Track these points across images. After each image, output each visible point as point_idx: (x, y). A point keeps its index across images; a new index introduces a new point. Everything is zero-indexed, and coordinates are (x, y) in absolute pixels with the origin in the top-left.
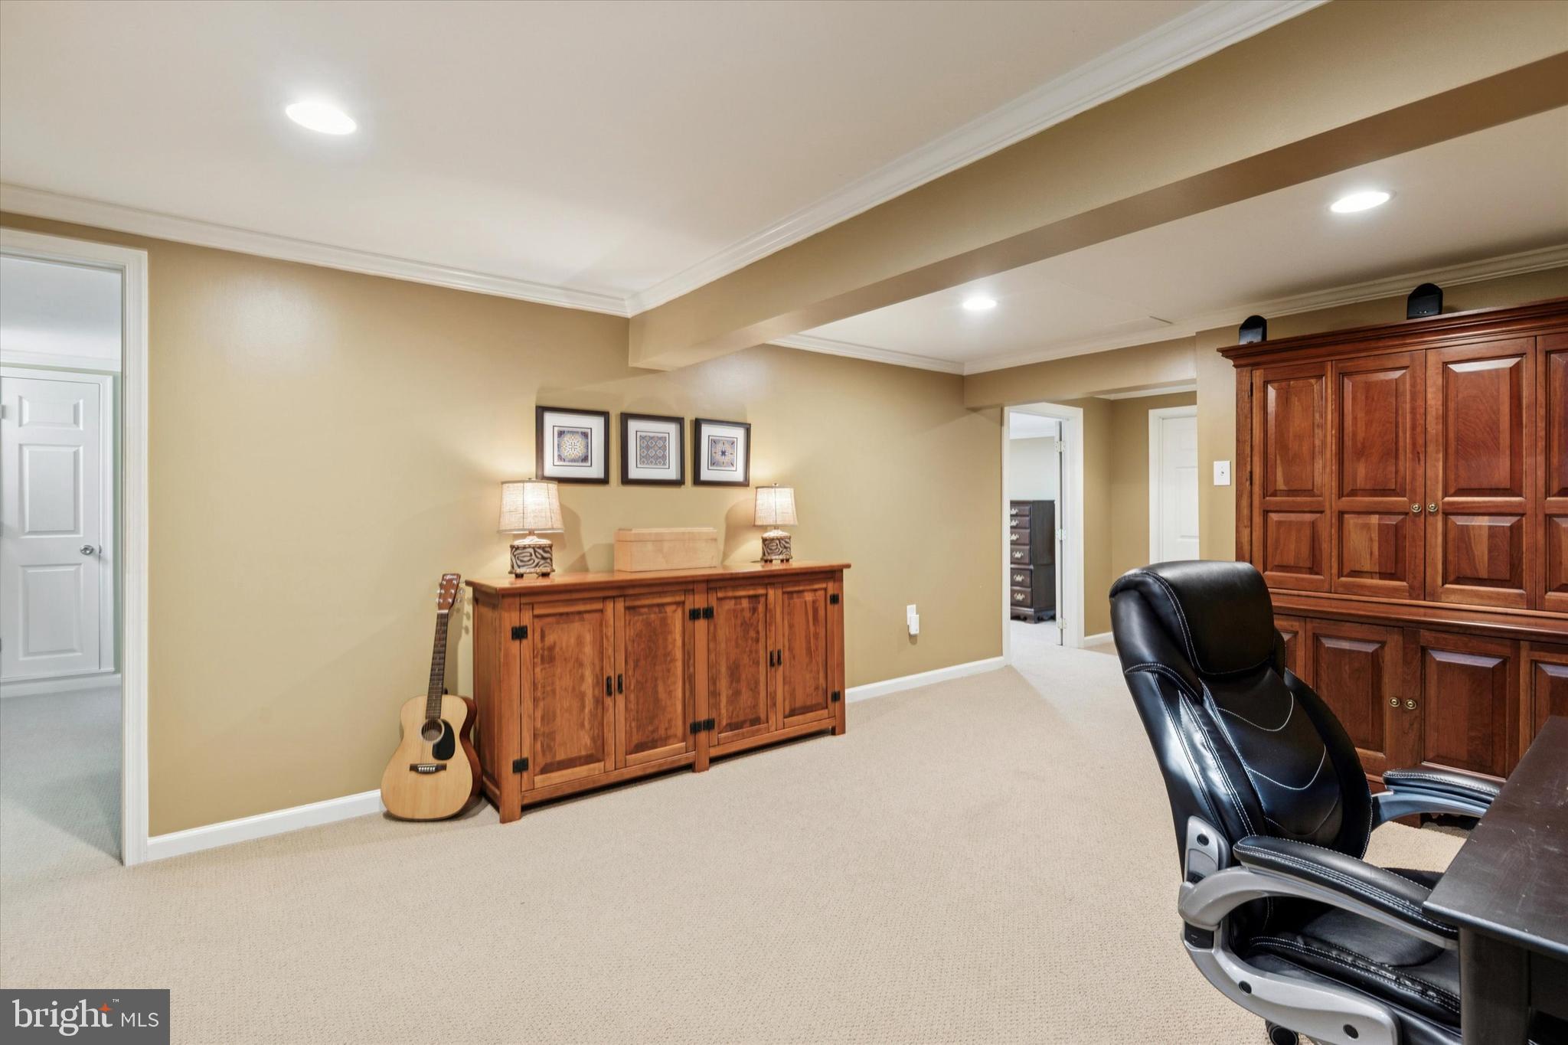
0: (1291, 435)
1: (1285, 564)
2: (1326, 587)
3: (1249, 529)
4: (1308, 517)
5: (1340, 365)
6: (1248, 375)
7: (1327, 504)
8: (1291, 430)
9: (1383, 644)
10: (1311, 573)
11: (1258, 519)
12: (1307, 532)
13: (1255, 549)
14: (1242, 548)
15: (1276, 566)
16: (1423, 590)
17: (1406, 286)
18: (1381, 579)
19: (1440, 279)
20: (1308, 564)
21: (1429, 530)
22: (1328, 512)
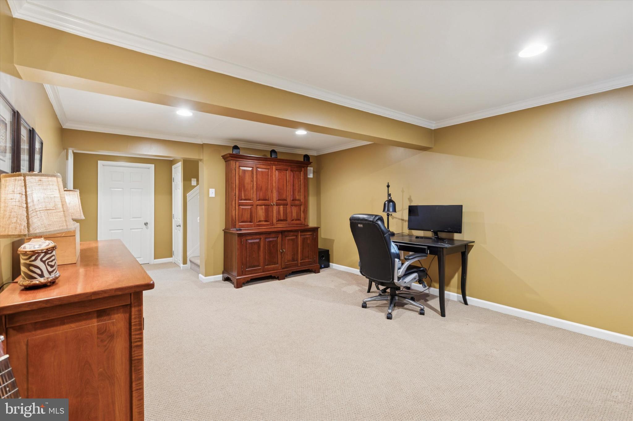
0: (246, 183)
1: (244, 221)
2: (254, 226)
3: (235, 211)
4: (249, 207)
5: (257, 165)
6: (235, 163)
7: (254, 204)
8: (246, 182)
9: (260, 239)
10: (250, 223)
11: (237, 208)
12: (249, 211)
13: (236, 217)
14: (233, 217)
15: (242, 221)
16: (272, 224)
17: (270, 149)
18: (265, 222)
19: (277, 149)
20: (249, 220)
21: (274, 209)
22: (254, 205)
